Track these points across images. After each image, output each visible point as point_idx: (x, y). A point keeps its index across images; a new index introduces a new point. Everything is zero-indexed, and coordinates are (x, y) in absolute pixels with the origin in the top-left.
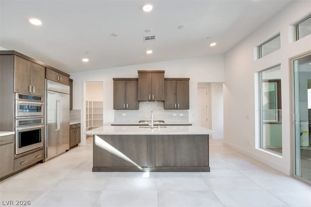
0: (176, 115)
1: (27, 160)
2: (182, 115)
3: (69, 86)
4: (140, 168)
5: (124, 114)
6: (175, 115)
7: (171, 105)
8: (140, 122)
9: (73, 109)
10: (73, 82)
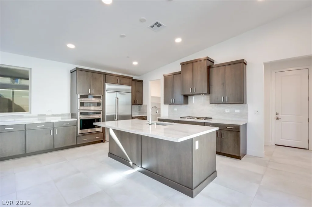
0: (229, 111)
1: (87, 139)
2: (237, 111)
3: (131, 86)
4: (131, 163)
5: (176, 109)
6: (227, 111)
7: (218, 98)
8: (181, 118)
9: (143, 104)
10: (143, 82)
